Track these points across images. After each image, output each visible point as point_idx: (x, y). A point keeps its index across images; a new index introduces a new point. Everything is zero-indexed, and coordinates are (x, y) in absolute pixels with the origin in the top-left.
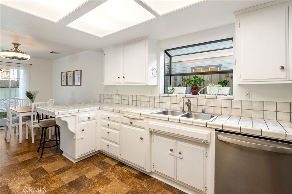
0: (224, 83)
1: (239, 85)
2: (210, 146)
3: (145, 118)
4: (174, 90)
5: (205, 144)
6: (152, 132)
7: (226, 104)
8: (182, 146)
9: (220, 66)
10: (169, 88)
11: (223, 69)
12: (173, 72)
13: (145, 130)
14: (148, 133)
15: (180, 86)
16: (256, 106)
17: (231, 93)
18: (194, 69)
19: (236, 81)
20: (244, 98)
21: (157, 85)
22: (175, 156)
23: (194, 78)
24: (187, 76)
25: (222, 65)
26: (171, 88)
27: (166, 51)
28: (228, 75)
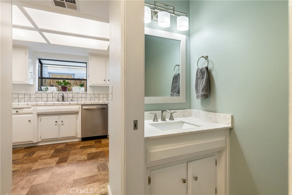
0: (82, 85)
1: (90, 86)
2: (79, 113)
3: (32, 106)
4: (48, 89)
5: (76, 113)
6: (39, 115)
7: (84, 96)
8: (63, 117)
9: (74, 75)
10: (43, 88)
11: (76, 77)
12: (43, 76)
13: (33, 114)
14: (36, 116)
15: (52, 86)
16: (96, 96)
17: (86, 90)
18: (51, 75)
19: (89, 84)
20: (92, 93)
21: (33, 85)
22: (58, 125)
23: (63, 81)
24: (50, 80)
25: (75, 74)
26: (45, 87)
27: (40, 60)
28: (81, 81)
